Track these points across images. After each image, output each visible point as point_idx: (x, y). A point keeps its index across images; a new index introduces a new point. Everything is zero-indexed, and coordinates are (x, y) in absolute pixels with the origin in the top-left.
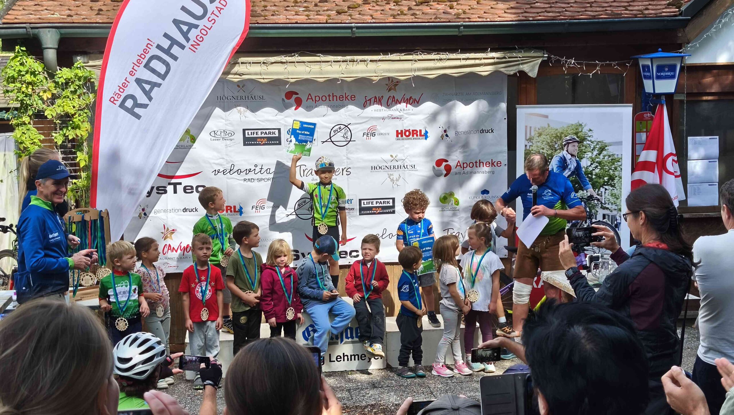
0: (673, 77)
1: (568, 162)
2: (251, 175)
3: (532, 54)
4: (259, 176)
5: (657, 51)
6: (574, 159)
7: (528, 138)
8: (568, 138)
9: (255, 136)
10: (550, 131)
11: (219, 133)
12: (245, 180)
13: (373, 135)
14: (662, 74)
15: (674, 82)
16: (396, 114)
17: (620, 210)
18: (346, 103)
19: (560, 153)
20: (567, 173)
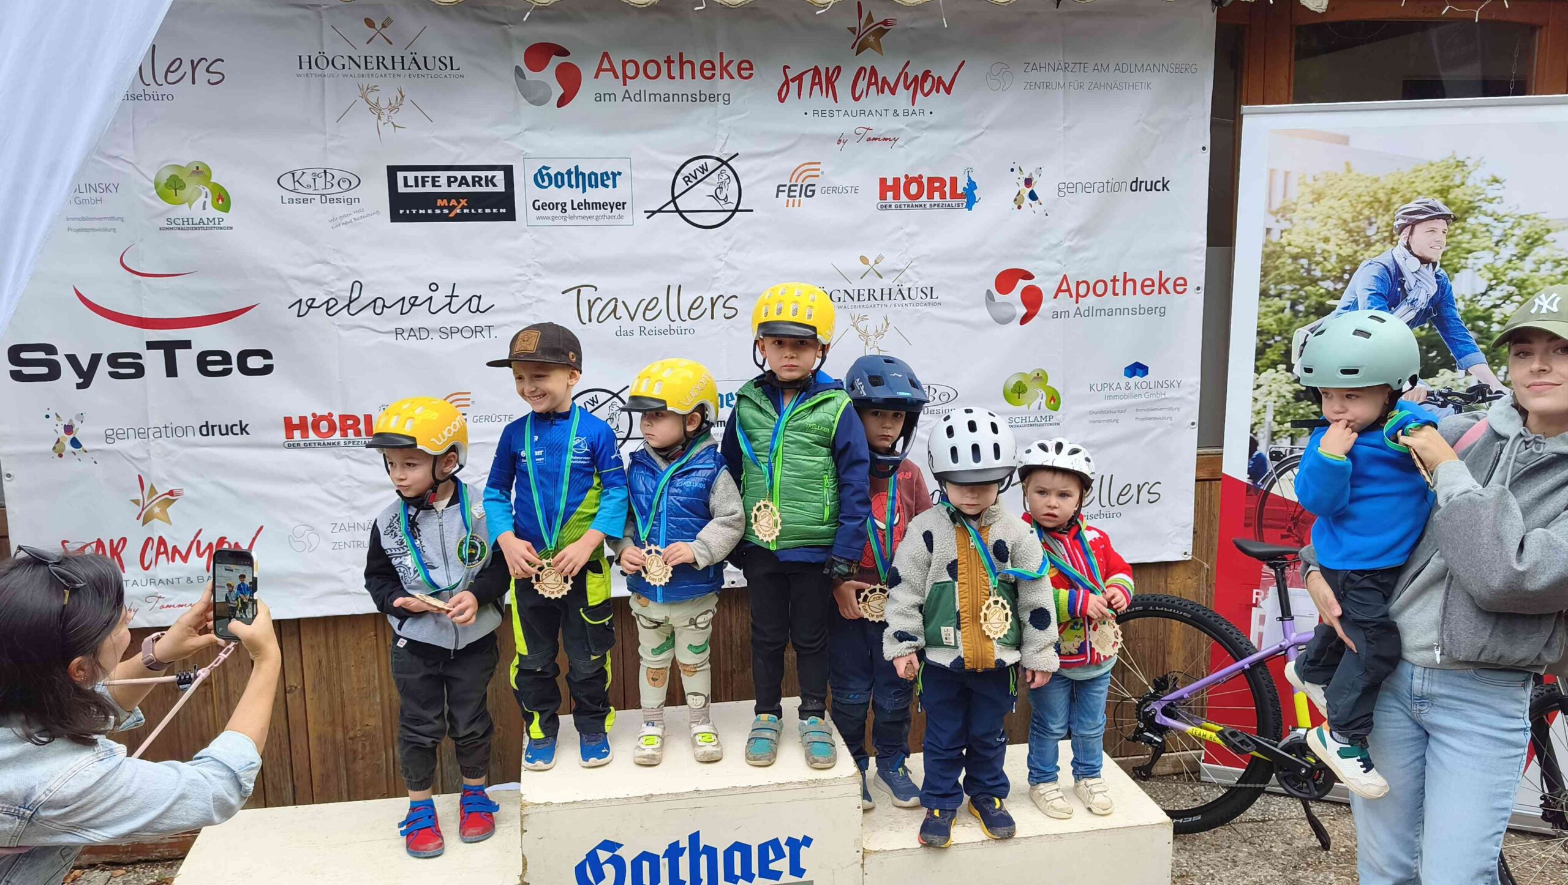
1: (1410, 280)
2: (419, 318)
4: (445, 319)
6: (1428, 272)
7: (1276, 205)
8: (1413, 206)
9: (429, 188)
10: (1355, 184)
11: (307, 179)
12: (398, 332)
13: (809, 191)
16: (880, 125)
18: (722, 85)
19: (1381, 252)
20: (1402, 315)
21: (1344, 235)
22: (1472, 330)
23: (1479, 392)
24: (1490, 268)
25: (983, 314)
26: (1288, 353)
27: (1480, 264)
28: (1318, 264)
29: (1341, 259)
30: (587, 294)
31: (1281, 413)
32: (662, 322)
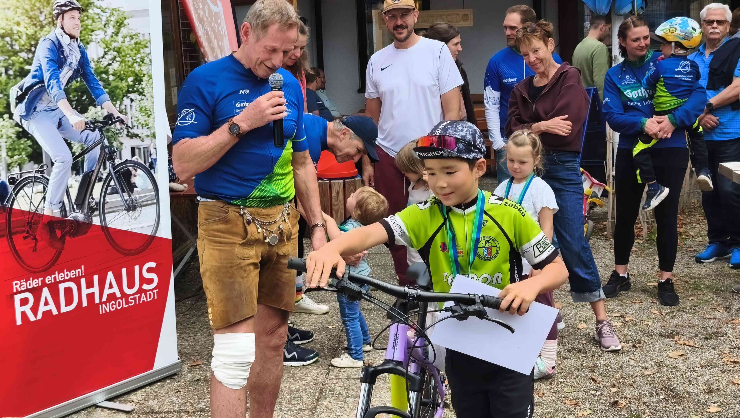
1: (66, 49)
6: (75, 44)
8: (62, 2)
17: (154, 136)
19: (49, 32)
20: (66, 74)
21: (28, 21)
22: (100, 80)
23: (109, 119)
24: (104, 41)
26: (8, 106)
27: (99, 38)
28: (16, 40)
29: (29, 37)
31: (12, 150)
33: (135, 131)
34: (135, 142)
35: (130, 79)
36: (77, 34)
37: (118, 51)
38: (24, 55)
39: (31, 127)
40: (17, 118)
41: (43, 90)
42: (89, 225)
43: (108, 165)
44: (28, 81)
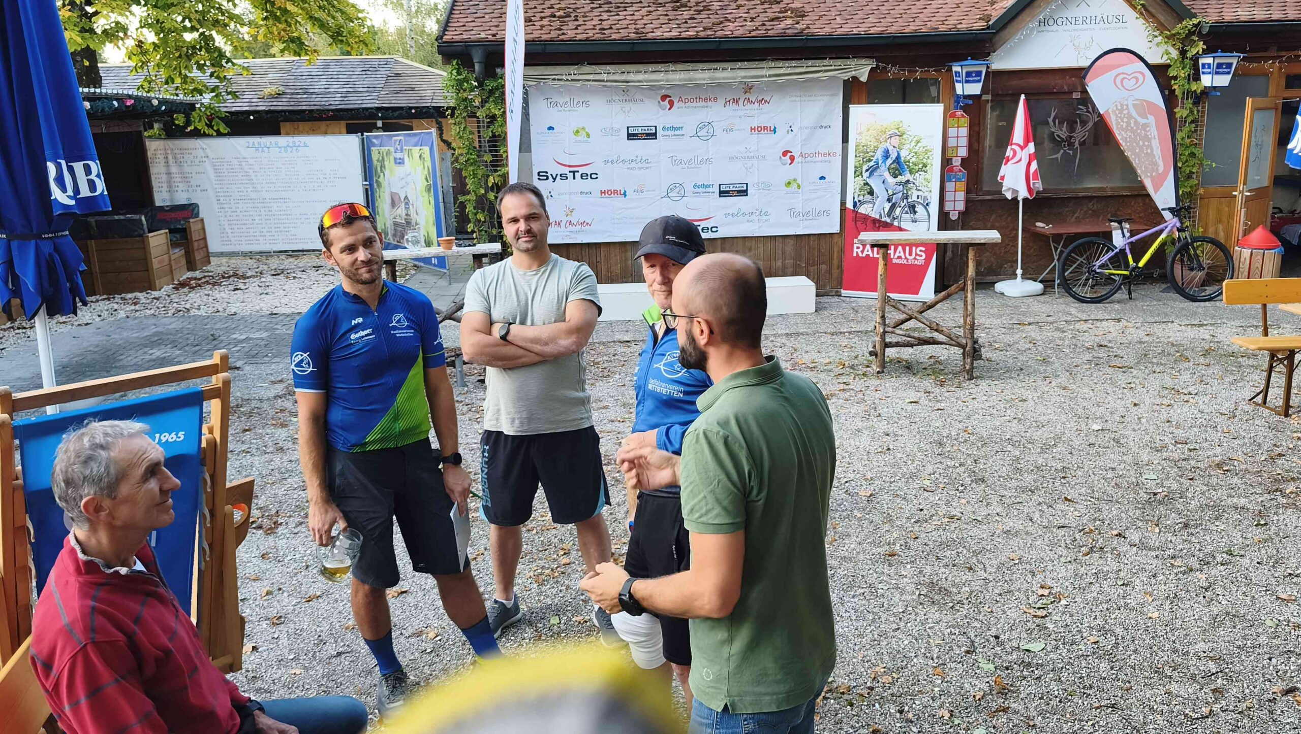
0: (979, 81)
1: (890, 152)
2: (633, 165)
3: (863, 61)
4: (640, 165)
5: (967, 60)
6: (895, 149)
7: (857, 132)
8: (891, 132)
9: (636, 132)
10: (877, 126)
11: (608, 130)
12: (628, 168)
13: (732, 130)
14: (970, 79)
15: (980, 85)
16: (751, 113)
17: (931, 191)
18: (710, 103)
19: (884, 145)
20: (889, 161)
21: (875, 140)
22: (905, 165)
23: (908, 181)
24: (909, 149)
25: (779, 163)
26: (862, 173)
28: (868, 148)
29: (874, 147)
30: (674, 158)
31: (861, 189)
32: (693, 165)
33: (920, 188)
34: (920, 193)
35: (920, 166)
36: (897, 146)
37: (916, 153)
38: (871, 154)
39: (870, 181)
40: (865, 177)
41: (878, 167)
42: (892, 225)
43: (905, 201)
44: (872, 164)
